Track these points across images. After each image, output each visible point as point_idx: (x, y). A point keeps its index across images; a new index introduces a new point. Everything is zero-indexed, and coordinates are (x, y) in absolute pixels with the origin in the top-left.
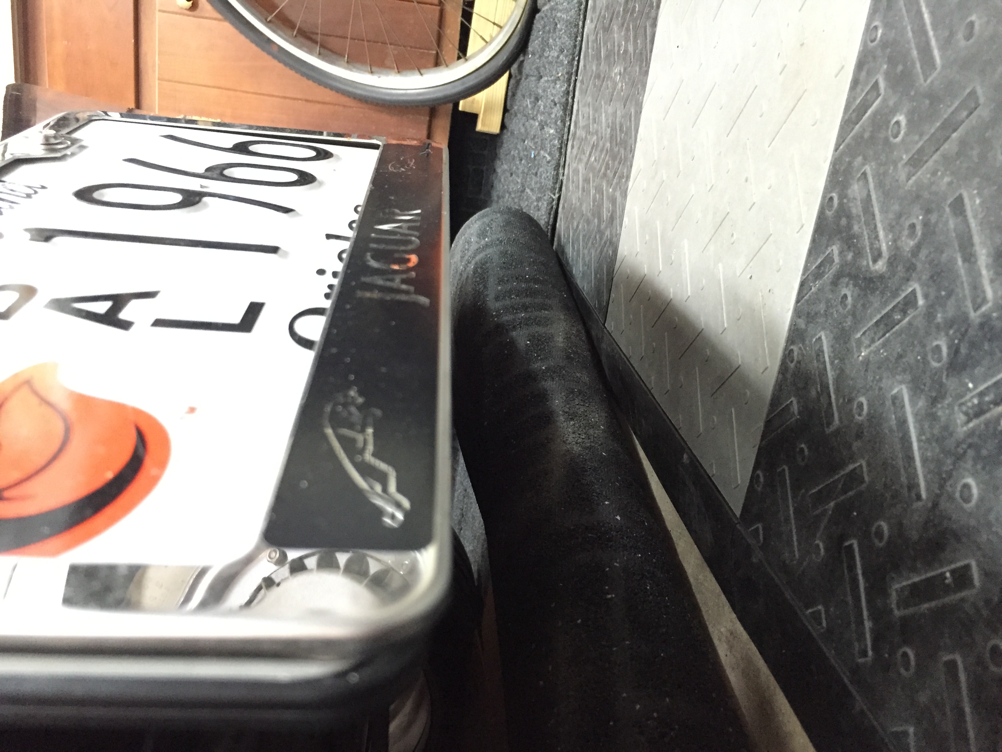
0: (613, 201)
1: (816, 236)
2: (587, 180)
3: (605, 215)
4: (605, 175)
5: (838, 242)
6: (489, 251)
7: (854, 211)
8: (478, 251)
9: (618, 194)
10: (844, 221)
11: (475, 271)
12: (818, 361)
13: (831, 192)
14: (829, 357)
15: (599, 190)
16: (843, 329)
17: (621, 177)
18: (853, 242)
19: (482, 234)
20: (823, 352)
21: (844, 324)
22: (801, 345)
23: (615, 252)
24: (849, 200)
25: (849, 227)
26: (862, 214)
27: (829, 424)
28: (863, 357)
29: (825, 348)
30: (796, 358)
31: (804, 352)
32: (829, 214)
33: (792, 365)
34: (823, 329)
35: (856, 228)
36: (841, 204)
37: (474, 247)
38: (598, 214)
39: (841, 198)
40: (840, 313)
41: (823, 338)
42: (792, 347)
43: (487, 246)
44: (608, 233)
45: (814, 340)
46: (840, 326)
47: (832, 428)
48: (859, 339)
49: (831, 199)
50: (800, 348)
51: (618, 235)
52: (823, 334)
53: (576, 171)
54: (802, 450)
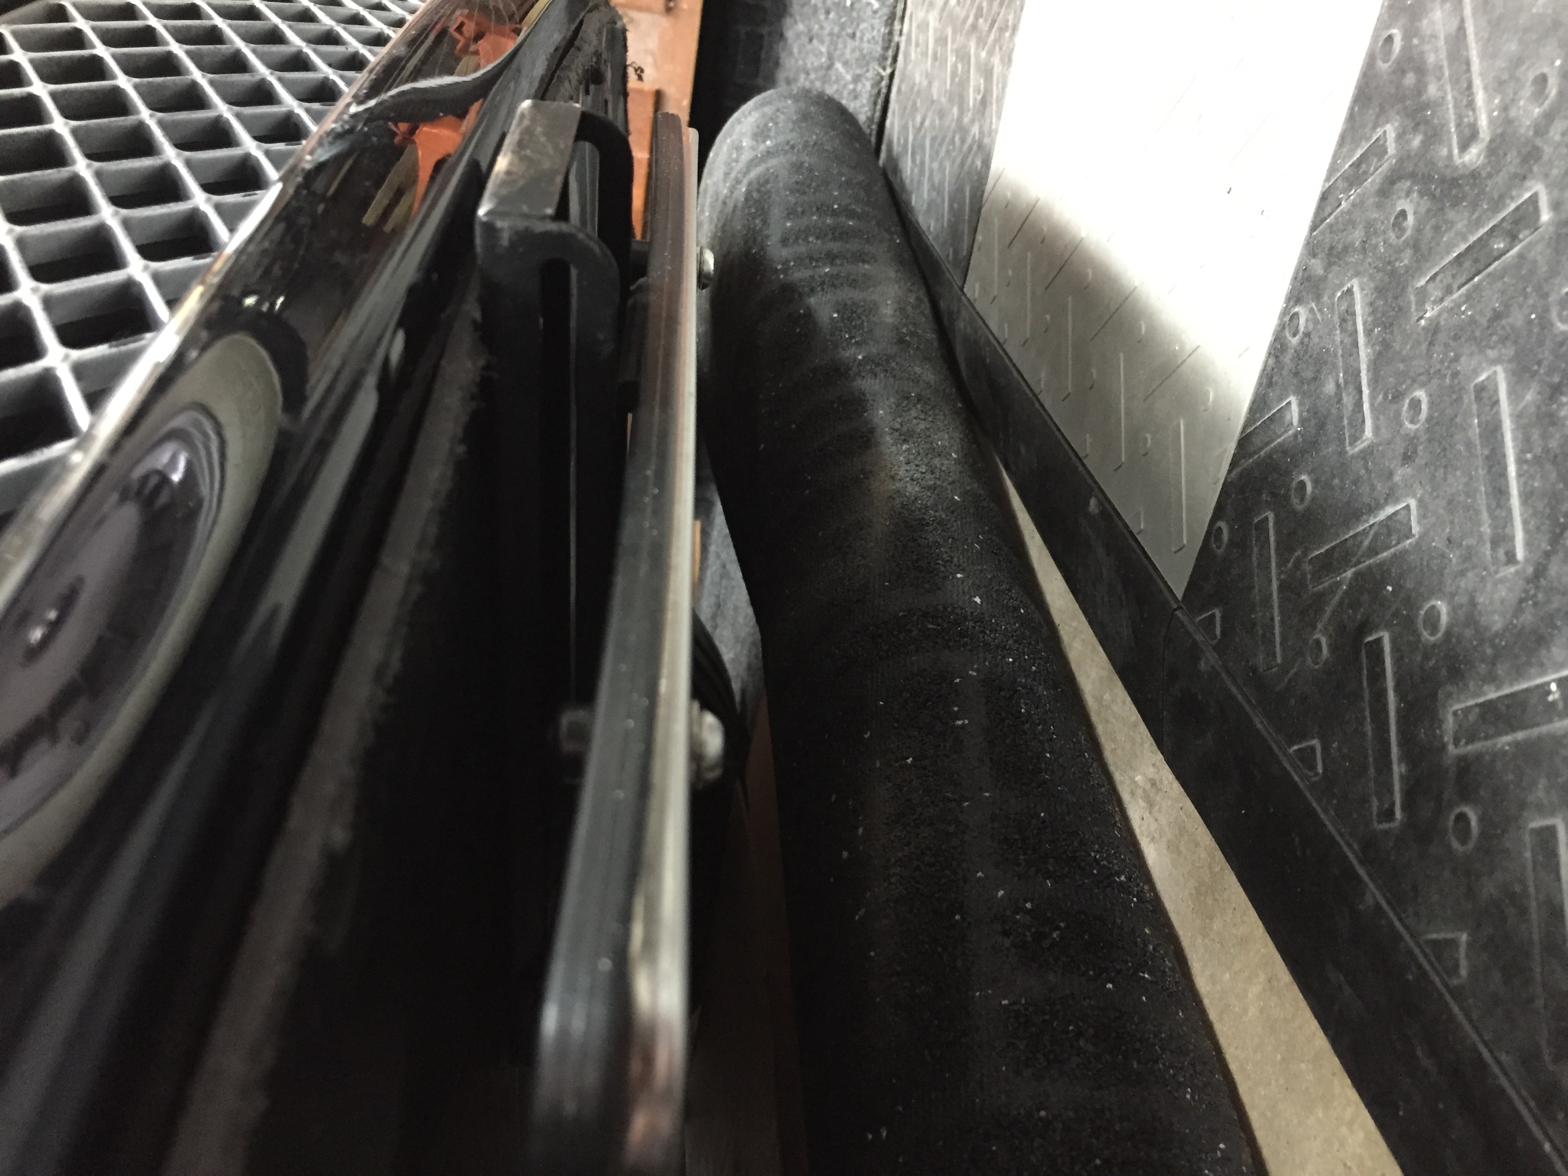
0: (987, 72)
1: (1356, 108)
2: (942, 41)
3: (972, 98)
4: (974, 27)
5: (1398, 117)
6: (773, 162)
7: (1431, 59)
8: (752, 164)
9: (996, 60)
10: (1410, 79)
11: (748, 195)
12: (1343, 330)
13: (1389, 27)
14: (1365, 323)
15: (963, 56)
16: (1393, 273)
17: (1002, 30)
18: (1426, 116)
19: (760, 134)
20: (1354, 314)
21: (1397, 264)
22: (1313, 305)
23: (987, 163)
24: (1422, 40)
25: (1420, 88)
26: (1445, 64)
27: (1355, 439)
28: (1427, 319)
29: (1358, 308)
30: (1302, 329)
31: (1319, 317)
32: (1383, 66)
33: (1295, 341)
34: (1357, 274)
35: (1432, 90)
36: (1407, 47)
37: (746, 157)
38: (958, 96)
39: (1407, 37)
40: (1390, 245)
41: (1356, 290)
42: (1297, 309)
43: (769, 154)
44: (975, 130)
45: (1339, 294)
46: (1389, 268)
47: (1360, 446)
48: (1423, 290)
49: (1390, 39)
50: (1312, 310)
51: (992, 133)
52: (1355, 284)
53: (923, 26)
54: (1302, 484)
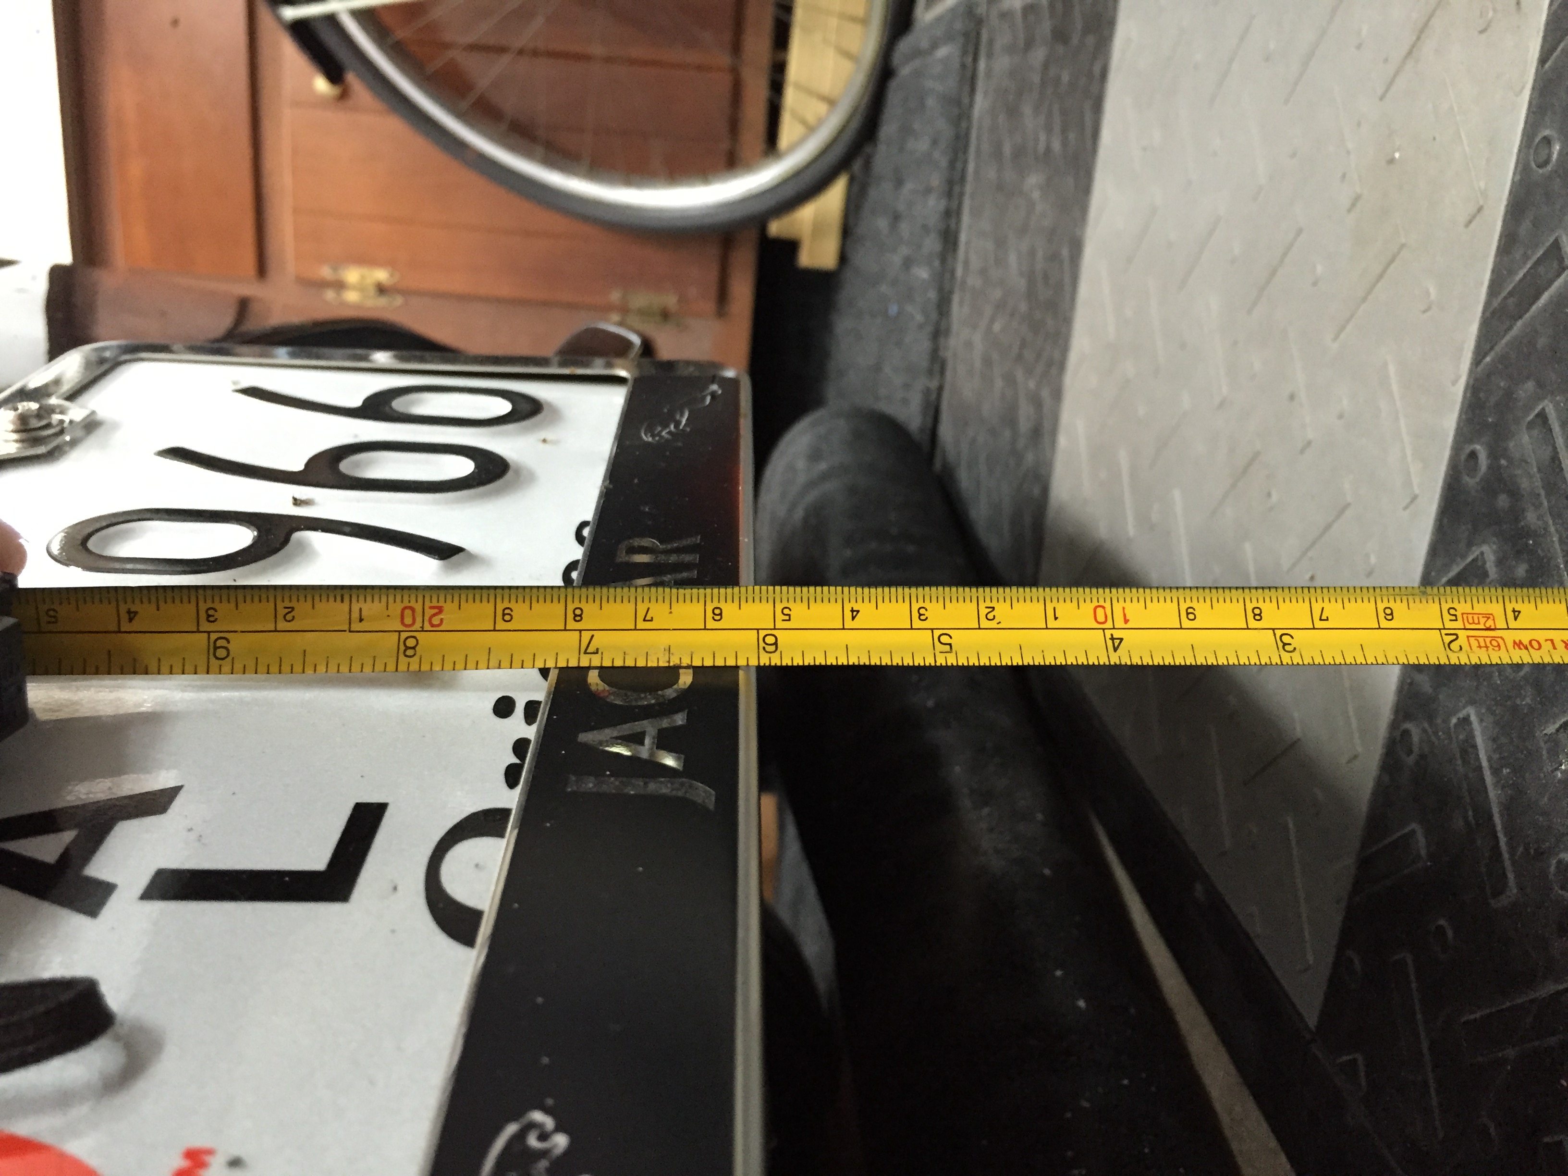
1: (1445, 521)
3: (1024, 425)
4: (1019, 357)
5: (1495, 539)
7: (1524, 484)
8: (811, 484)
9: (1045, 393)
10: (1503, 501)
12: (1465, 762)
13: (1471, 441)
14: (1490, 760)
15: (1010, 380)
16: (1515, 709)
17: (1050, 364)
18: (1527, 545)
19: (815, 455)
20: (1475, 747)
21: (1518, 702)
22: (1426, 725)
23: (1045, 490)
24: (1510, 460)
25: (1516, 513)
26: (1543, 493)
27: (1496, 891)
28: (1563, 772)
29: (1479, 740)
30: (1416, 749)
31: (1433, 739)
32: (1470, 482)
33: (1411, 760)
34: (1472, 702)
35: (1531, 517)
36: (1494, 468)
37: (801, 479)
38: (1009, 420)
39: (1494, 455)
40: (1507, 677)
41: (1473, 718)
42: (1408, 725)
45: (1454, 721)
46: (1509, 703)
47: (1503, 901)
48: (1552, 739)
49: (1473, 455)
50: (1424, 731)
52: (1471, 712)
54: (1440, 930)
